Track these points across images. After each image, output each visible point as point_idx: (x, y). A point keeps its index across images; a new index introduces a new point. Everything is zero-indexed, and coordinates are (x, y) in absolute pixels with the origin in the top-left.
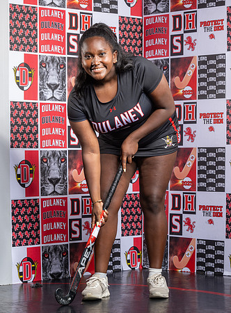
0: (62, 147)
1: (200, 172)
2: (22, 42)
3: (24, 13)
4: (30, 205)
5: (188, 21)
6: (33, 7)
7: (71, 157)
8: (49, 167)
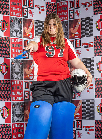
0: (21, 100)
1: (83, 111)
2: (3, 53)
3: (4, 41)
4: (7, 127)
5: (77, 43)
6: (8, 38)
7: (25, 105)
8: (16, 110)
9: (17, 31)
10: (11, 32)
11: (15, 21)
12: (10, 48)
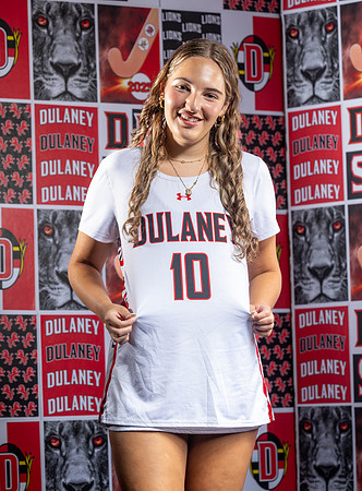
0: (95, 413)
6: (19, 105)
8: (65, 458)
9: (66, 70)
10: (35, 76)
11: (59, 21)
12: (30, 155)
